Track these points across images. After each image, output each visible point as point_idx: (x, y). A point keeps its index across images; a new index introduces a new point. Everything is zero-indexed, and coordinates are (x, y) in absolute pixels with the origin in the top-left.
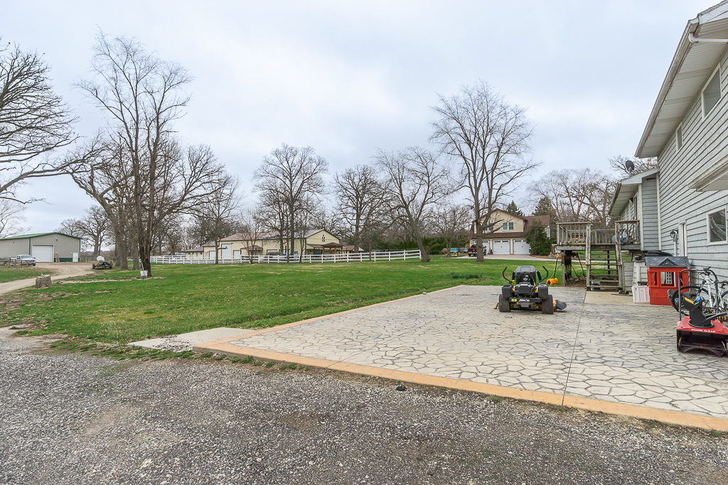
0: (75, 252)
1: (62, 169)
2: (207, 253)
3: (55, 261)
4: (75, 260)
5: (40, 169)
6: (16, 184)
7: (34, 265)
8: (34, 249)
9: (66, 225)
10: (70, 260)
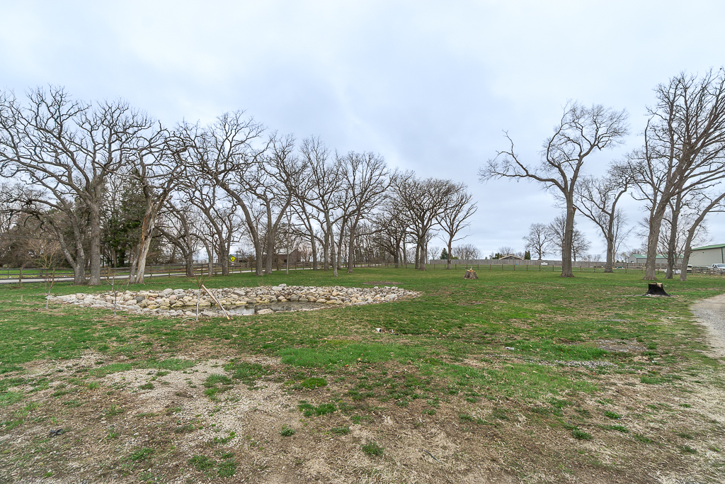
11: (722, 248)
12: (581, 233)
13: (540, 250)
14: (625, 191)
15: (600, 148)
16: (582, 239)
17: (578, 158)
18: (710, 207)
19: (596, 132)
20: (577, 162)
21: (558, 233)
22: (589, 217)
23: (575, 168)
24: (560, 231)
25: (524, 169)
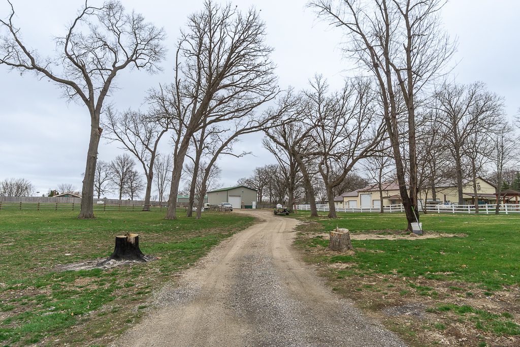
0: (254, 201)
1: (261, 127)
2: (346, 202)
3: (242, 208)
4: (254, 207)
5: (248, 127)
6: (232, 141)
7: (232, 211)
8: (230, 198)
9: (240, 182)
10: (251, 207)
11: (227, 190)
12: (140, 174)
13: (99, 189)
14: (166, 130)
15: (138, 67)
16: (140, 180)
17: (112, 69)
18: (221, 149)
19: (135, 46)
20: (110, 73)
21: (118, 172)
22: (132, 151)
23: (106, 78)
24: (120, 170)
25: (28, 55)
